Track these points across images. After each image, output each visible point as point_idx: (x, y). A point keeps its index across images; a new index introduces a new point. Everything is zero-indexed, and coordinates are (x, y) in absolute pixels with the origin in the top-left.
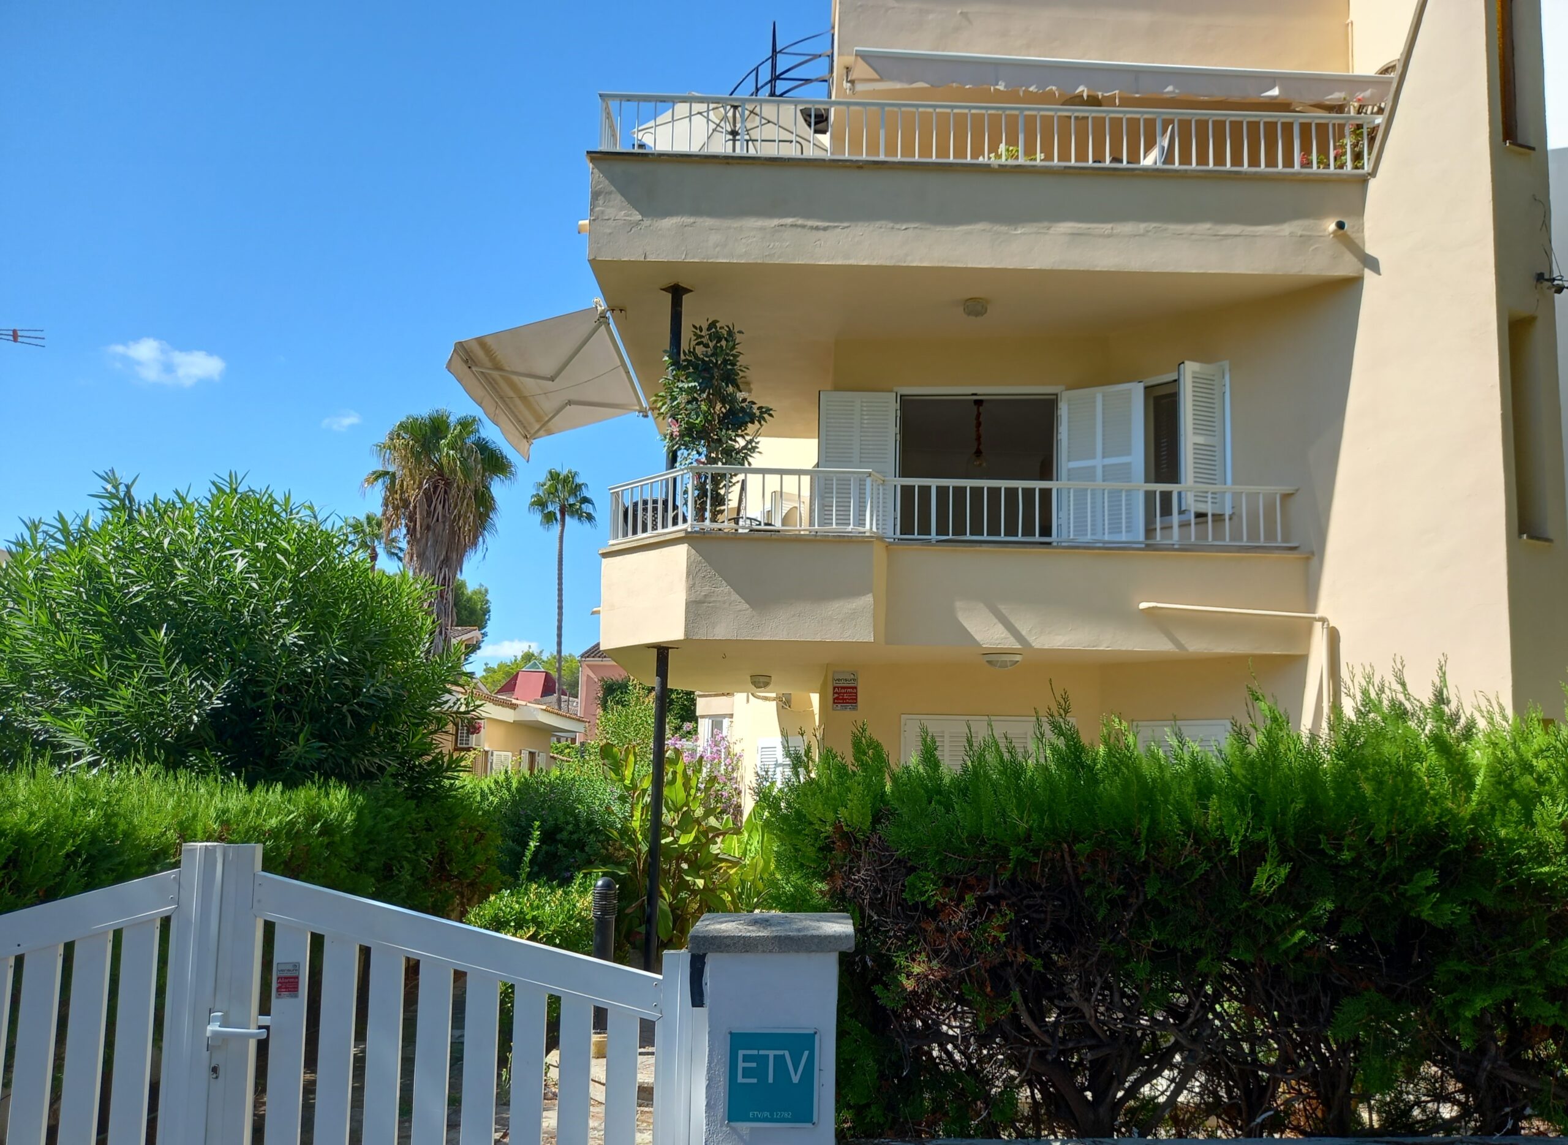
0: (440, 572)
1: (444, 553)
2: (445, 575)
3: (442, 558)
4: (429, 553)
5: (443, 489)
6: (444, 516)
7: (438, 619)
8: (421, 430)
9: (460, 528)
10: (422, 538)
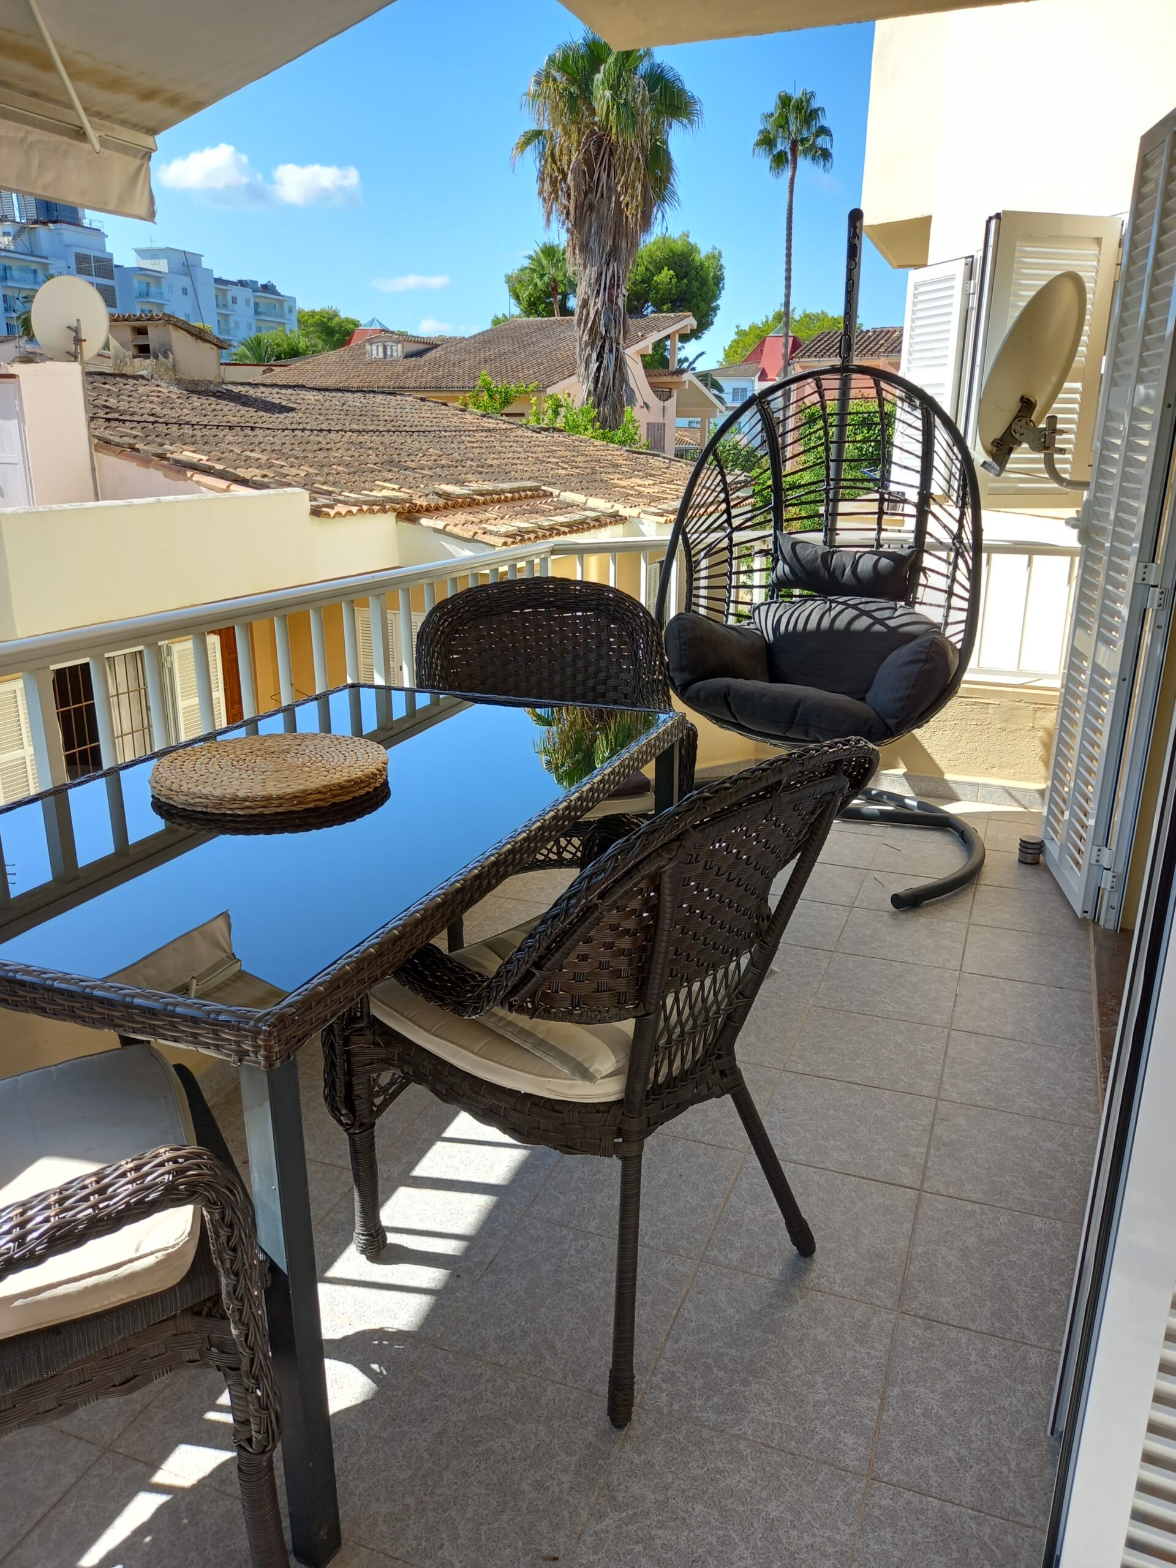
1: (610, 242)
4: (594, 244)
5: (608, 149)
6: (609, 188)
7: (606, 331)
8: (576, 63)
9: (627, 205)
10: (584, 223)
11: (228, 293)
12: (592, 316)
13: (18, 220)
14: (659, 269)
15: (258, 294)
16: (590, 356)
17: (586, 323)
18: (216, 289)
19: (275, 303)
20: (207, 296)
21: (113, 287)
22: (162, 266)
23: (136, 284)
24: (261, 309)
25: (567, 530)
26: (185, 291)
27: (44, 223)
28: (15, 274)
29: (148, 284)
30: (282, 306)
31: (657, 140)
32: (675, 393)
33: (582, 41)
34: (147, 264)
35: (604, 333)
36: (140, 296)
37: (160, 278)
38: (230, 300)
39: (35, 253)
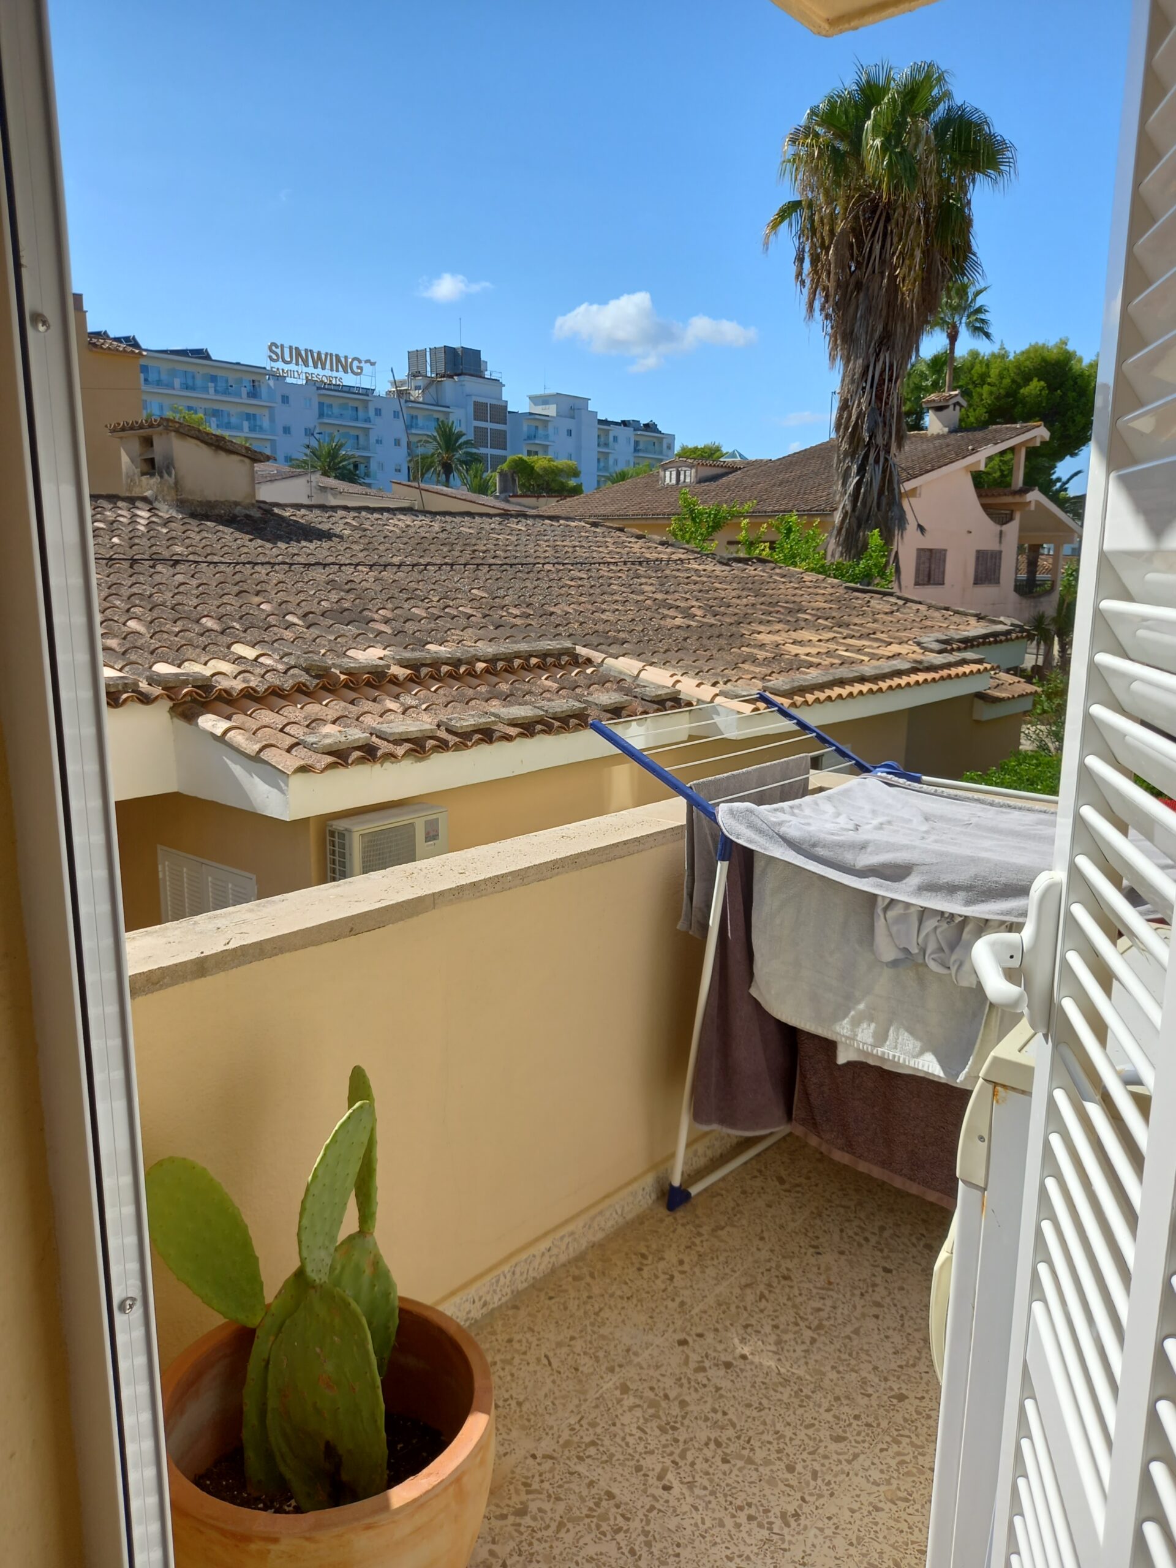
0: (877, 360)
1: (880, 328)
2: (884, 363)
3: (877, 335)
4: (860, 331)
5: (884, 214)
6: (883, 261)
7: (870, 438)
8: (846, 113)
9: (904, 279)
10: (849, 305)
11: (610, 432)
12: (854, 418)
13: (429, 374)
14: (1027, 380)
15: (639, 433)
16: (849, 468)
17: (846, 429)
18: (599, 429)
19: (655, 440)
20: (590, 435)
21: (505, 432)
22: (551, 410)
23: (525, 428)
24: (641, 447)
25: (513, 731)
26: (570, 433)
27: (451, 377)
28: (420, 422)
29: (537, 427)
30: (661, 443)
31: (949, 197)
32: (1018, 516)
33: (855, 87)
34: (539, 410)
35: (867, 439)
36: (529, 438)
37: (548, 421)
38: (611, 439)
39: (440, 404)
